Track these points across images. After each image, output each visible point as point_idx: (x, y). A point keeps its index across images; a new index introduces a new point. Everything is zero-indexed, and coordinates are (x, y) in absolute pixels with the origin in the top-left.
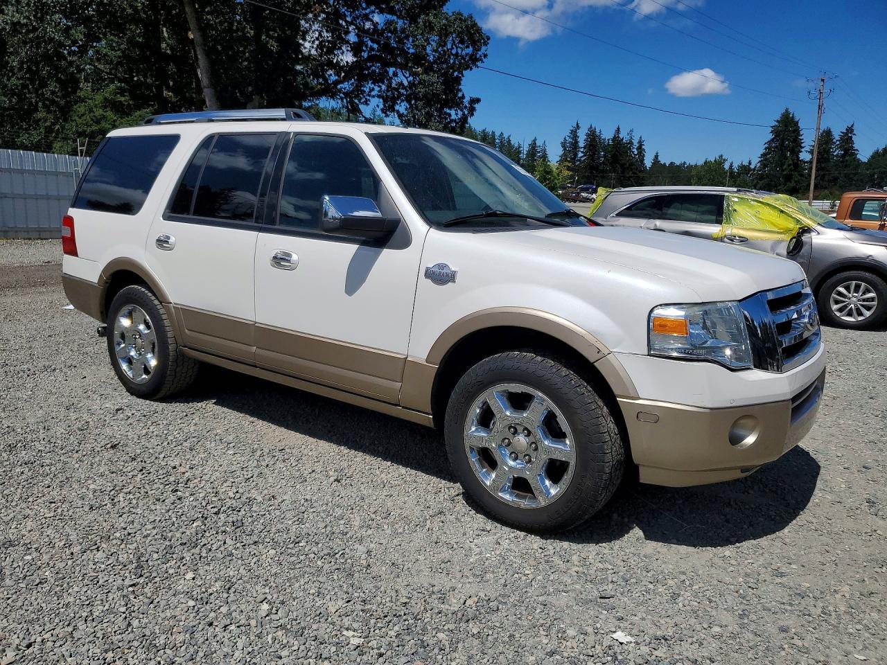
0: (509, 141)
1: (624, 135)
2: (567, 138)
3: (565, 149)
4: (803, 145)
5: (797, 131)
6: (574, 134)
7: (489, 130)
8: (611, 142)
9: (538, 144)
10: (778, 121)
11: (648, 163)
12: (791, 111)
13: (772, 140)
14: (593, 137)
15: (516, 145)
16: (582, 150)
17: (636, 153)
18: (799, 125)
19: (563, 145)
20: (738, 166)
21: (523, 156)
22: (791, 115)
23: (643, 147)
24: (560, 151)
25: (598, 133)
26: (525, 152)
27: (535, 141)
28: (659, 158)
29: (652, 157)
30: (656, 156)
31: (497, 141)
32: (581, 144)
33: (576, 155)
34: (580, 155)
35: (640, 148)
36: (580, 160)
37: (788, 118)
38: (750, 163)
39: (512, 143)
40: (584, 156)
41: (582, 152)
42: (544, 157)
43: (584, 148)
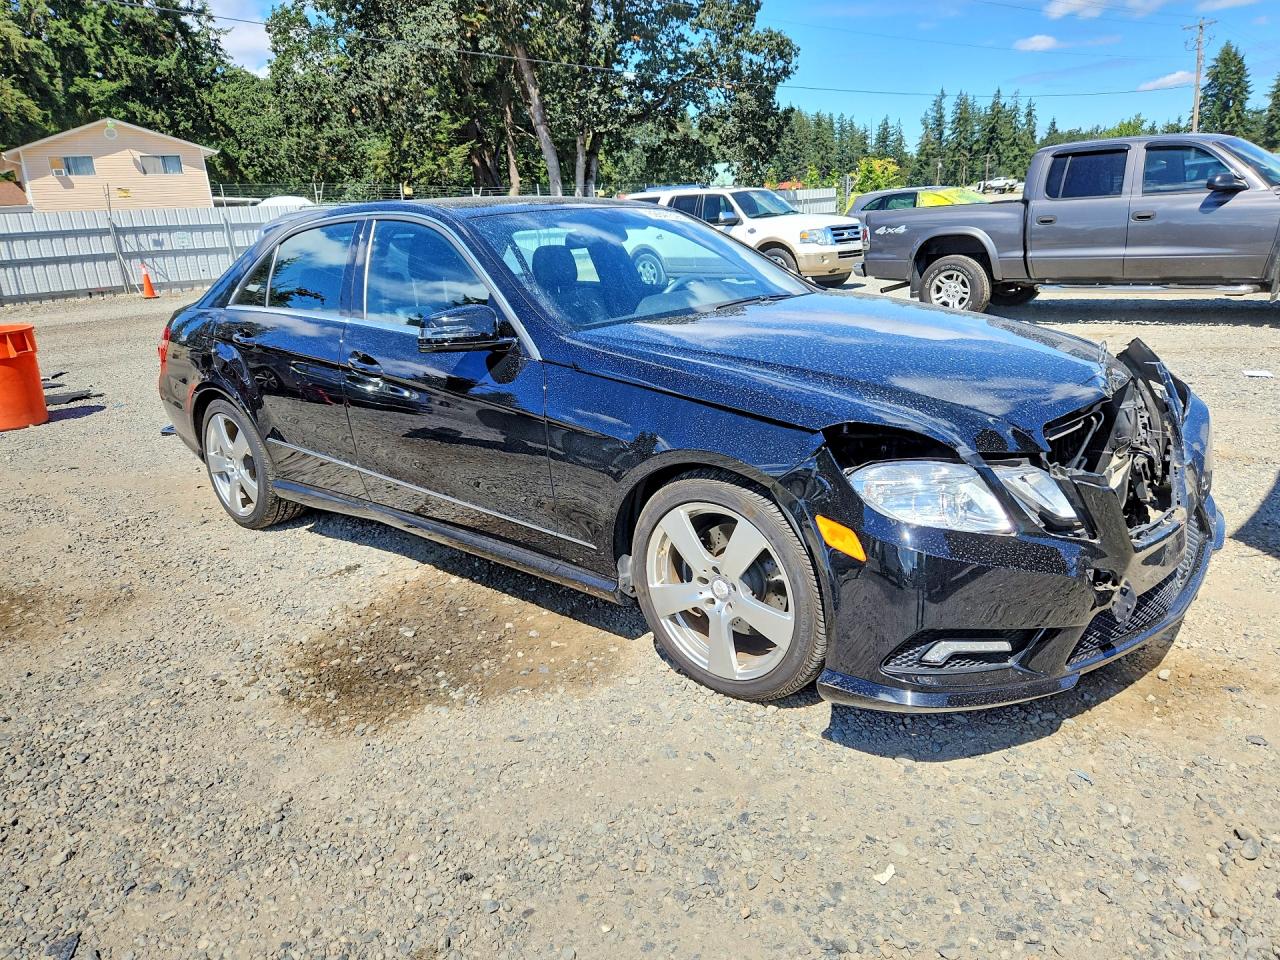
0: (852, 125)
1: (1007, 101)
2: (929, 113)
3: (927, 128)
4: (1250, 89)
5: (1241, 70)
6: (938, 106)
7: (825, 113)
8: (989, 112)
9: (890, 125)
10: (1216, 60)
11: (1041, 134)
12: (1234, 43)
13: (1209, 85)
14: (963, 108)
15: (862, 129)
16: (949, 126)
17: (1024, 121)
18: (1245, 62)
19: (924, 123)
20: (1163, 126)
21: (872, 141)
22: (1234, 50)
23: (1033, 113)
24: (920, 131)
25: (970, 101)
26: (874, 137)
27: (886, 120)
28: (1056, 125)
29: (1048, 124)
30: (1053, 124)
31: (836, 125)
32: (948, 118)
33: (941, 133)
34: (947, 132)
35: (1029, 114)
36: (947, 140)
37: (1228, 54)
38: (1179, 121)
39: (856, 125)
40: (954, 133)
41: (951, 129)
42: (900, 140)
43: (953, 122)
